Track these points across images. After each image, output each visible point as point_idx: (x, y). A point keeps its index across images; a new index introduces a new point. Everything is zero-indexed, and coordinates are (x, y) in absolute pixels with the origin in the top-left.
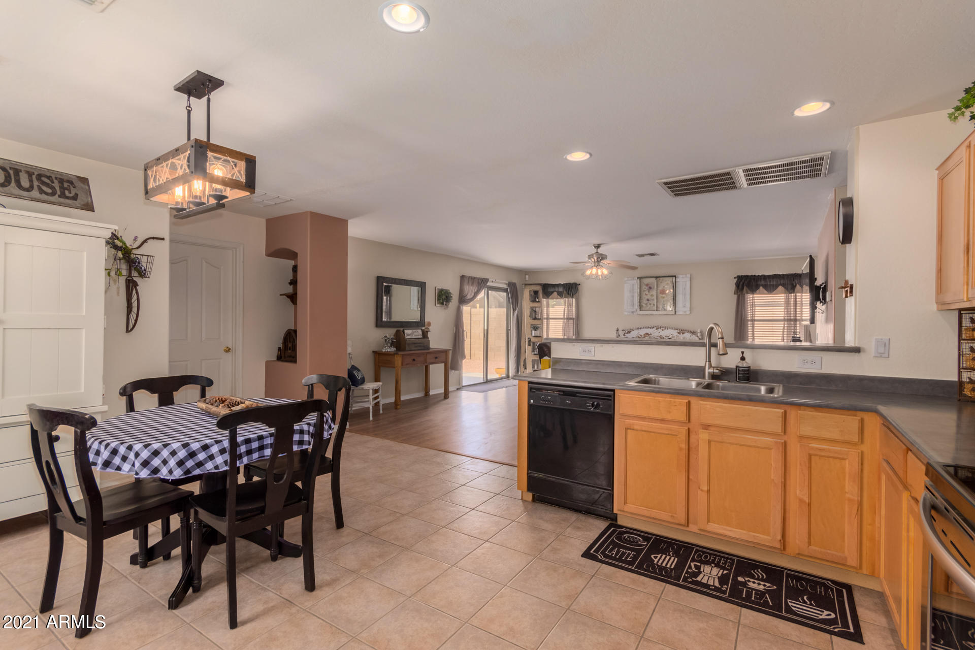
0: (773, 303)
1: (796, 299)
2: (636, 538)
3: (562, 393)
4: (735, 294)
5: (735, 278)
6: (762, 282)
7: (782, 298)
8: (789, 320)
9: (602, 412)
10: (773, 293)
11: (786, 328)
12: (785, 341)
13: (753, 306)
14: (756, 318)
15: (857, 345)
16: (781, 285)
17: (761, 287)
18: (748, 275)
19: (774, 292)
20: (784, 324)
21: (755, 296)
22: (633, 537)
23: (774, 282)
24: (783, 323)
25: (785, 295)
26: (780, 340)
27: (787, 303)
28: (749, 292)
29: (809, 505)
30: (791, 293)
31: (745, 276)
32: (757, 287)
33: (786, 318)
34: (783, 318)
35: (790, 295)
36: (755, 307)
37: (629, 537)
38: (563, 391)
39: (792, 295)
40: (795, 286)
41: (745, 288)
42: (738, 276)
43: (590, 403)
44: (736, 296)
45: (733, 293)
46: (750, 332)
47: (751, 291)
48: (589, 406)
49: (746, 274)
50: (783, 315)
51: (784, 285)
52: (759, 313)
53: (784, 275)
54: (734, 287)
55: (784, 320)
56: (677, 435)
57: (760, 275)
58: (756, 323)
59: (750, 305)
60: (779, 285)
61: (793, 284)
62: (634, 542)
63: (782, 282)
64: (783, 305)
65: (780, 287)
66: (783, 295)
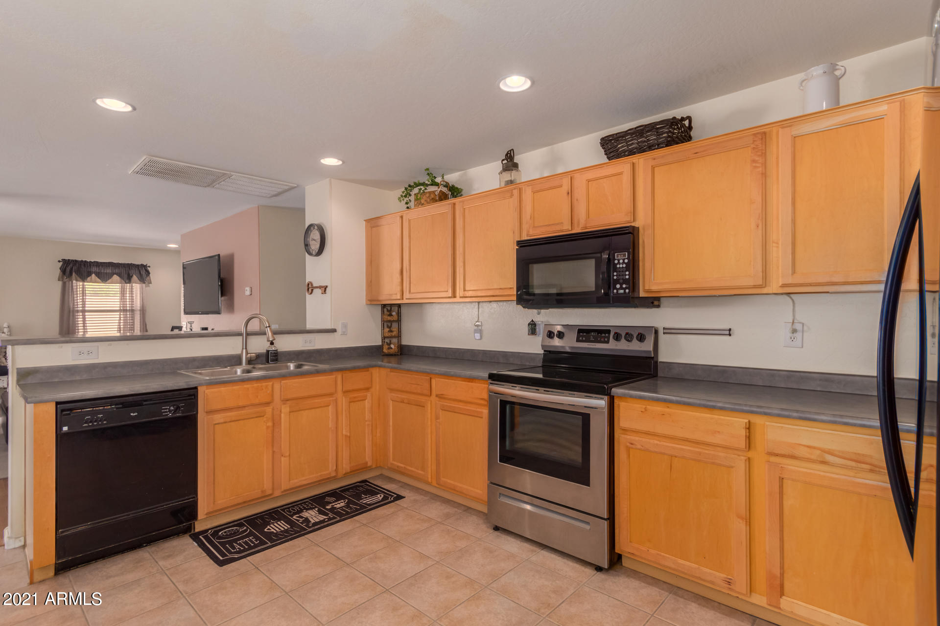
0: (108, 292)
1: (132, 289)
2: (232, 530)
3: (121, 406)
4: (59, 280)
5: (59, 261)
6: (94, 269)
7: (116, 287)
8: (125, 311)
9: (184, 414)
10: (107, 282)
11: (122, 319)
12: (122, 332)
13: (84, 294)
14: (86, 309)
15: (333, 327)
16: (117, 274)
17: (93, 275)
18: (77, 259)
19: (110, 281)
20: (120, 315)
21: (85, 284)
22: (229, 531)
23: (109, 271)
24: (118, 314)
25: (120, 285)
26: (116, 332)
27: (123, 293)
28: (78, 278)
29: (350, 437)
30: (126, 283)
31: (73, 261)
32: (89, 274)
33: (122, 308)
34: (118, 308)
35: (125, 285)
36: (85, 296)
37: (225, 532)
38: (122, 404)
39: (128, 285)
40: (132, 276)
41: (74, 274)
42: (63, 260)
43: (166, 409)
44: (60, 283)
45: (57, 279)
46: (81, 325)
47: (81, 278)
48: (166, 412)
49: (74, 259)
50: (119, 306)
51: (119, 275)
52: (91, 303)
53: (120, 264)
54: (58, 272)
55: (120, 311)
56: (264, 416)
57: (93, 261)
58: (86, 314)
59: (80, 294)
60: (114, 274)
61: (129, 275)
62: (231, 534)
63: (117, 271)
64: (119, 295)
65: (115, 275)
66: (118, 285)
